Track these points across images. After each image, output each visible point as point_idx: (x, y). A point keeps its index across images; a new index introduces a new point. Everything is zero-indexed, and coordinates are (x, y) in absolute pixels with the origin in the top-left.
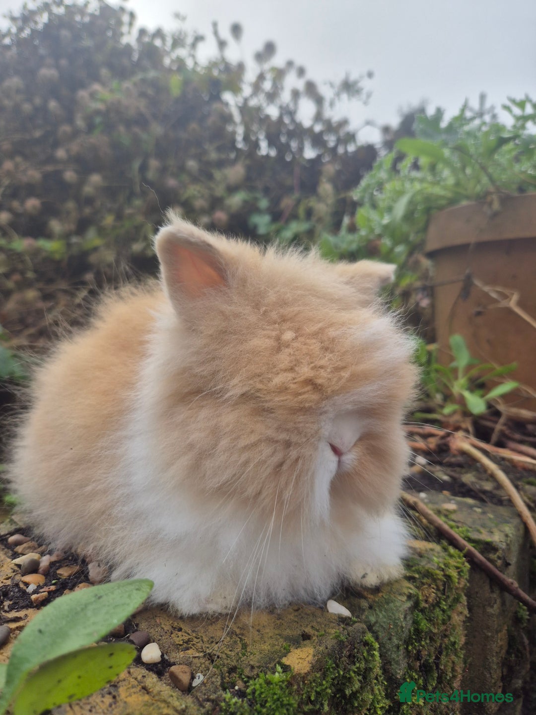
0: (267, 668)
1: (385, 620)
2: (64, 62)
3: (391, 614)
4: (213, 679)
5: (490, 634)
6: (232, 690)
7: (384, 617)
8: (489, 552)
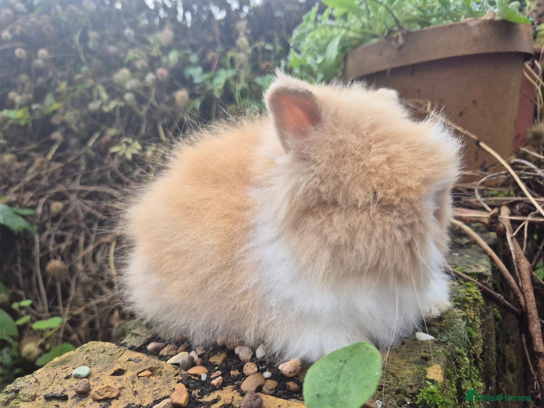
0: (422, 384)
1: (453, 337)
3: (456, 332)
4: (390, 402)
5: (490, 333)
6: (406, 405)
7: (453, 335)
8: (482, 279)
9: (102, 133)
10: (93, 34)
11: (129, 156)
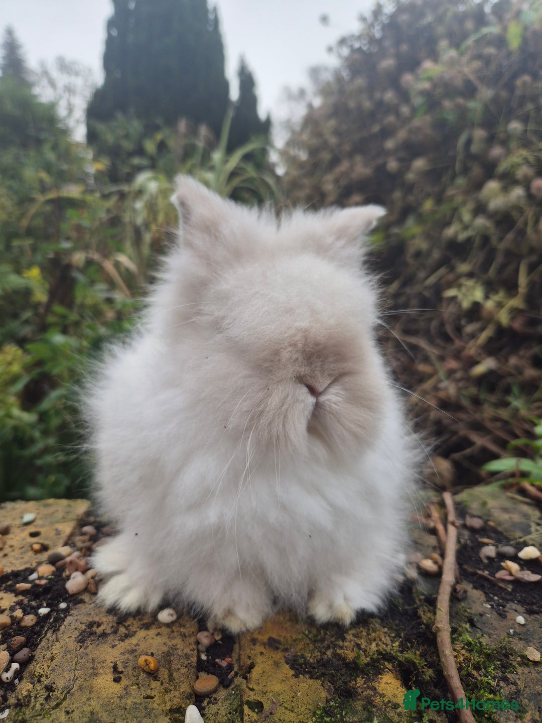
2: (404, 47)
9: (452, 269)
10: (479, 134)
11: (466, 304)
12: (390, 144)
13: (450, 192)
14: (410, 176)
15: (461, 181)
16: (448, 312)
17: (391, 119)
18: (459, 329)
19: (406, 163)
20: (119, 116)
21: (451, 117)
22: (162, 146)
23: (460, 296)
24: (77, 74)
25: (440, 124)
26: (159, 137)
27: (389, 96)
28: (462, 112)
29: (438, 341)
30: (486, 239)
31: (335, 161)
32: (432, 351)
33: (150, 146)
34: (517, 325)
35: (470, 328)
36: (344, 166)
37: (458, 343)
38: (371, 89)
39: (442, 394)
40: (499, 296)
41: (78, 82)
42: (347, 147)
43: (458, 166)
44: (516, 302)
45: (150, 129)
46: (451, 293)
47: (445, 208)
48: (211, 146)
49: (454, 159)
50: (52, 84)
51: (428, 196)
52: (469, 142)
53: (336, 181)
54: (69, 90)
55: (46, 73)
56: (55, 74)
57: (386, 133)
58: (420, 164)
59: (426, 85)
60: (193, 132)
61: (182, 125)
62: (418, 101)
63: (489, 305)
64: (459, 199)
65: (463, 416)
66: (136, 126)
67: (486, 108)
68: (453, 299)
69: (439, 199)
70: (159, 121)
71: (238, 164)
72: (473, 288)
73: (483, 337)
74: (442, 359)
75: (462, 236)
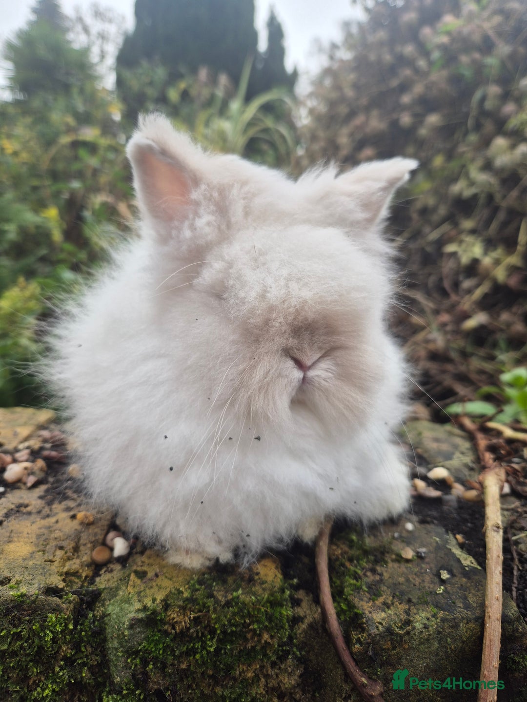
9: (456, 224)
10: (494, 90)
11: (465, 259)
12: (406, 99)
13: (462, 149)
14: (423, 132)
15: (473, 138)
16: (448, 266)
17: (407, 72)
18: (456, 285)
19: (419, 119)
20: (145, 64)
21: (467, 73)
22: (185, 95)
23: (460, 252)
24: (110, 21)
25: (456, 79)
26: (183, 85)
27: (409, 49)
28: (479, 69)
29: (435, 295)
30: (490, 197)
31: (352, 114)
32: (428, 304)
33: (173, 95)
34: (513, 282)
35: (467, 284)
36: (359, 120)
37: (454, 298)
38: (392, 42)
39: (431, 347)
40: (498, 253)
41: (112, 30)
42: (364, 101)
43: (470, 123)
44: (514, 260)
45: (174, 77)
46: (451, 248)
47: (454, 165)
48: (230, 95)
49: (467, 115)
50: (86, 30)
51: (438, 151)
52: (483, 99)
53: (351, 135)
54: (103, 36)
55: (80, 19)
56: (89, 20)
57: (404, 88)
58: (433, 119)
59: (445, 39)
60: (213, 81)
61: (203, 74)
62: (436, 55)
63: (487, 261)
64: (469, 155)
65: (449, 367)
66: (160, 73)
67: (503, 64)
68: (454, 254)
69: (450, 155)
70: (183, 69)
71: (255, 115)
72: (473, 245)
73: (478, 293)
74: (437, 312)
75: (468, 193)
